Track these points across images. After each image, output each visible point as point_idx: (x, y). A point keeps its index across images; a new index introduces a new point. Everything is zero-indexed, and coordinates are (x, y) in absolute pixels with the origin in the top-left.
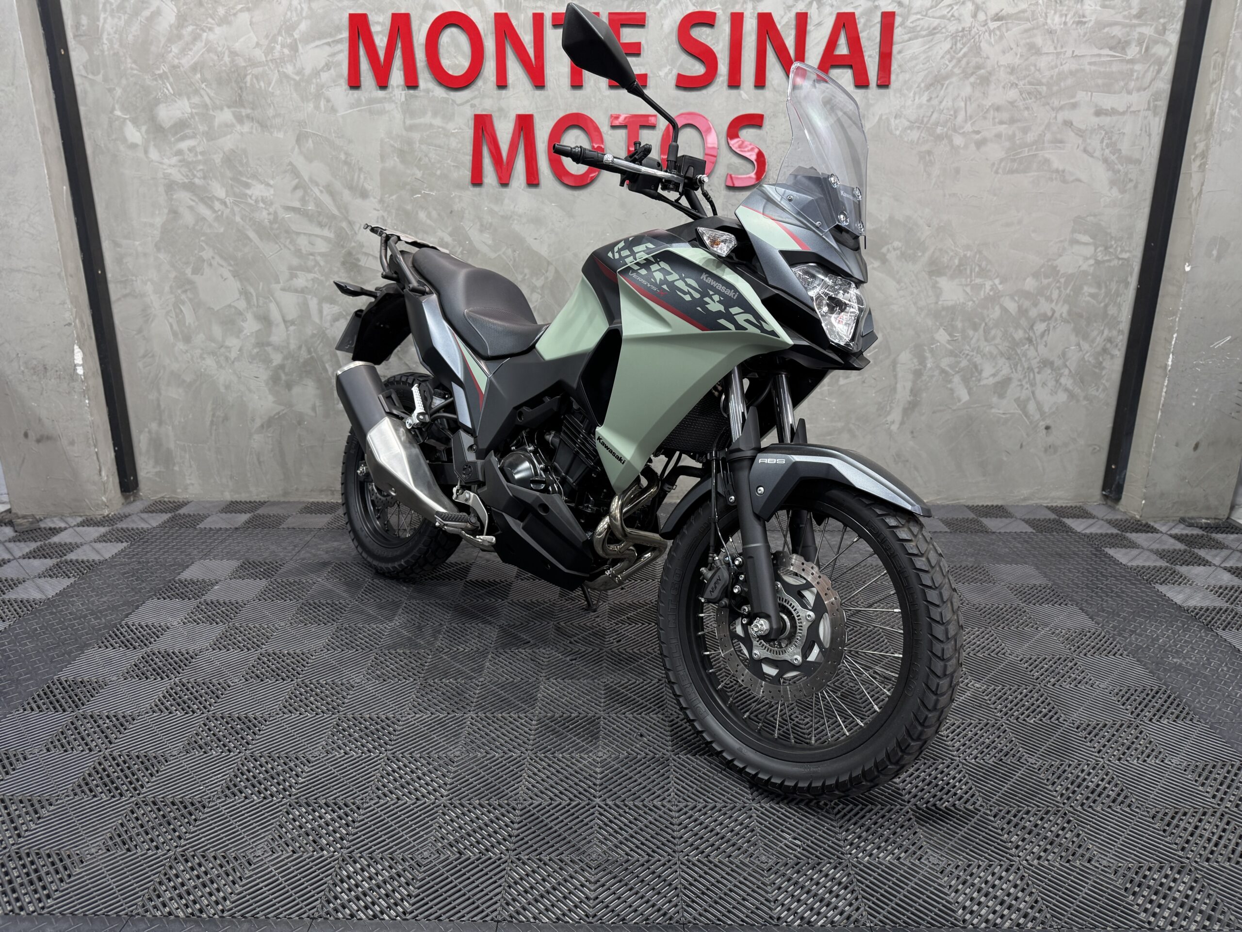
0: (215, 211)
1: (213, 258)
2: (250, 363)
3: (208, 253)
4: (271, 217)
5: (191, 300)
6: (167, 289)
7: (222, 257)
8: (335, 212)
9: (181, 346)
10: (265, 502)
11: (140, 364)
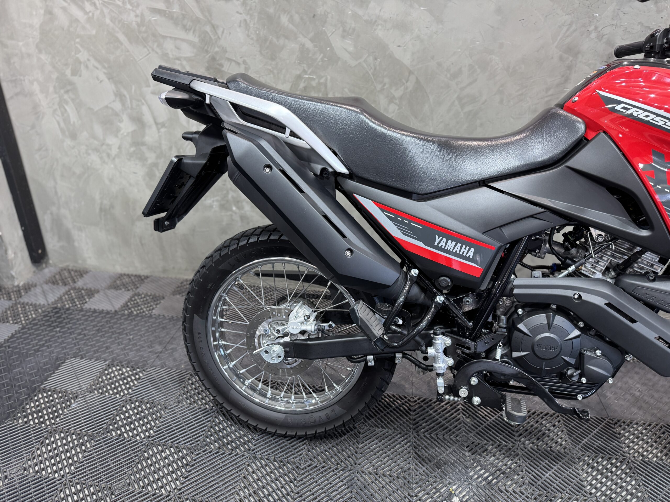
0: (86, 13)
1: (88, 60)
2: (129, 160)
3: (83, 56)
4: (139, 20)
5: (73, 100)
6: (51, 89)
7: (96, 59)
8: (199, 15)
9: (68, 142)
10: (147, 277)
11: (37, 156)
